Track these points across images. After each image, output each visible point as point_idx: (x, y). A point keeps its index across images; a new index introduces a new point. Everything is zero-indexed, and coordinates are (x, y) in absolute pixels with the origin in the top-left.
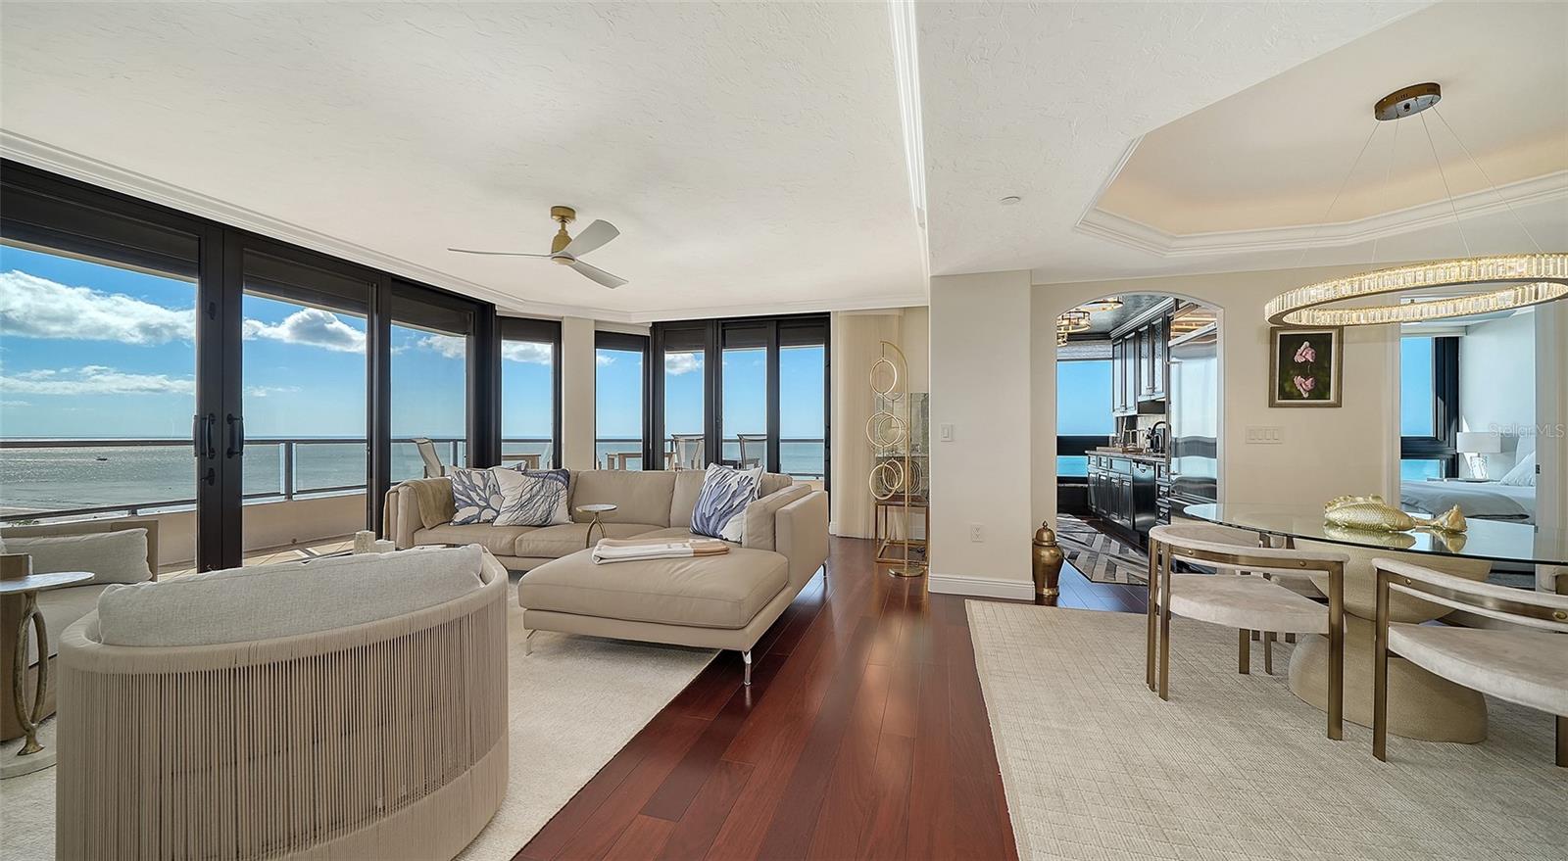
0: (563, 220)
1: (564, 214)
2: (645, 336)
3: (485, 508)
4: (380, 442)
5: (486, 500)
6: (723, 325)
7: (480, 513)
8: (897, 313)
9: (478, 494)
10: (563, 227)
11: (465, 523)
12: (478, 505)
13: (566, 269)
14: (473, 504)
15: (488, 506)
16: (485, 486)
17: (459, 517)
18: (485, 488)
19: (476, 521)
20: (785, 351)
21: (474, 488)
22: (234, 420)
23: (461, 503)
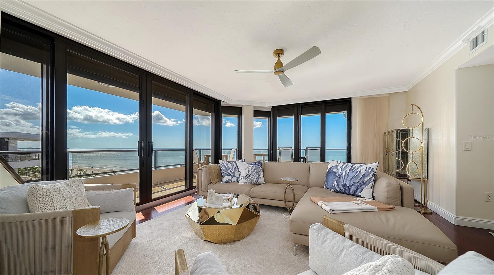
0: (279, 56)
1: (279, 53)
2: (269, 112)
3: (233, 176)
4: (189, 151)
5: (234, 173)
6: (302, 106)
7: (232, 178)
8: (388, 96)
9: (231, 171)
10: (279, 59)
11: (227, 182)
12: (231, 175)
13: (277, 78)
14: (229, 175)
15: (234, 176)
16: (233, 167)
17: (224, 179)
18: (233, 169)
19: (231, 181)
20: (328, 115)
21: (229, 168)
22: (150, 143)
23: (225, 174)
